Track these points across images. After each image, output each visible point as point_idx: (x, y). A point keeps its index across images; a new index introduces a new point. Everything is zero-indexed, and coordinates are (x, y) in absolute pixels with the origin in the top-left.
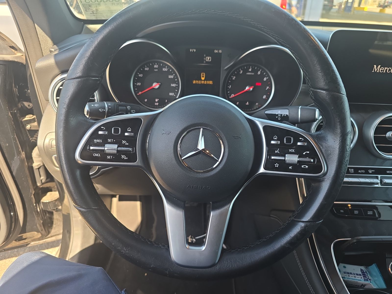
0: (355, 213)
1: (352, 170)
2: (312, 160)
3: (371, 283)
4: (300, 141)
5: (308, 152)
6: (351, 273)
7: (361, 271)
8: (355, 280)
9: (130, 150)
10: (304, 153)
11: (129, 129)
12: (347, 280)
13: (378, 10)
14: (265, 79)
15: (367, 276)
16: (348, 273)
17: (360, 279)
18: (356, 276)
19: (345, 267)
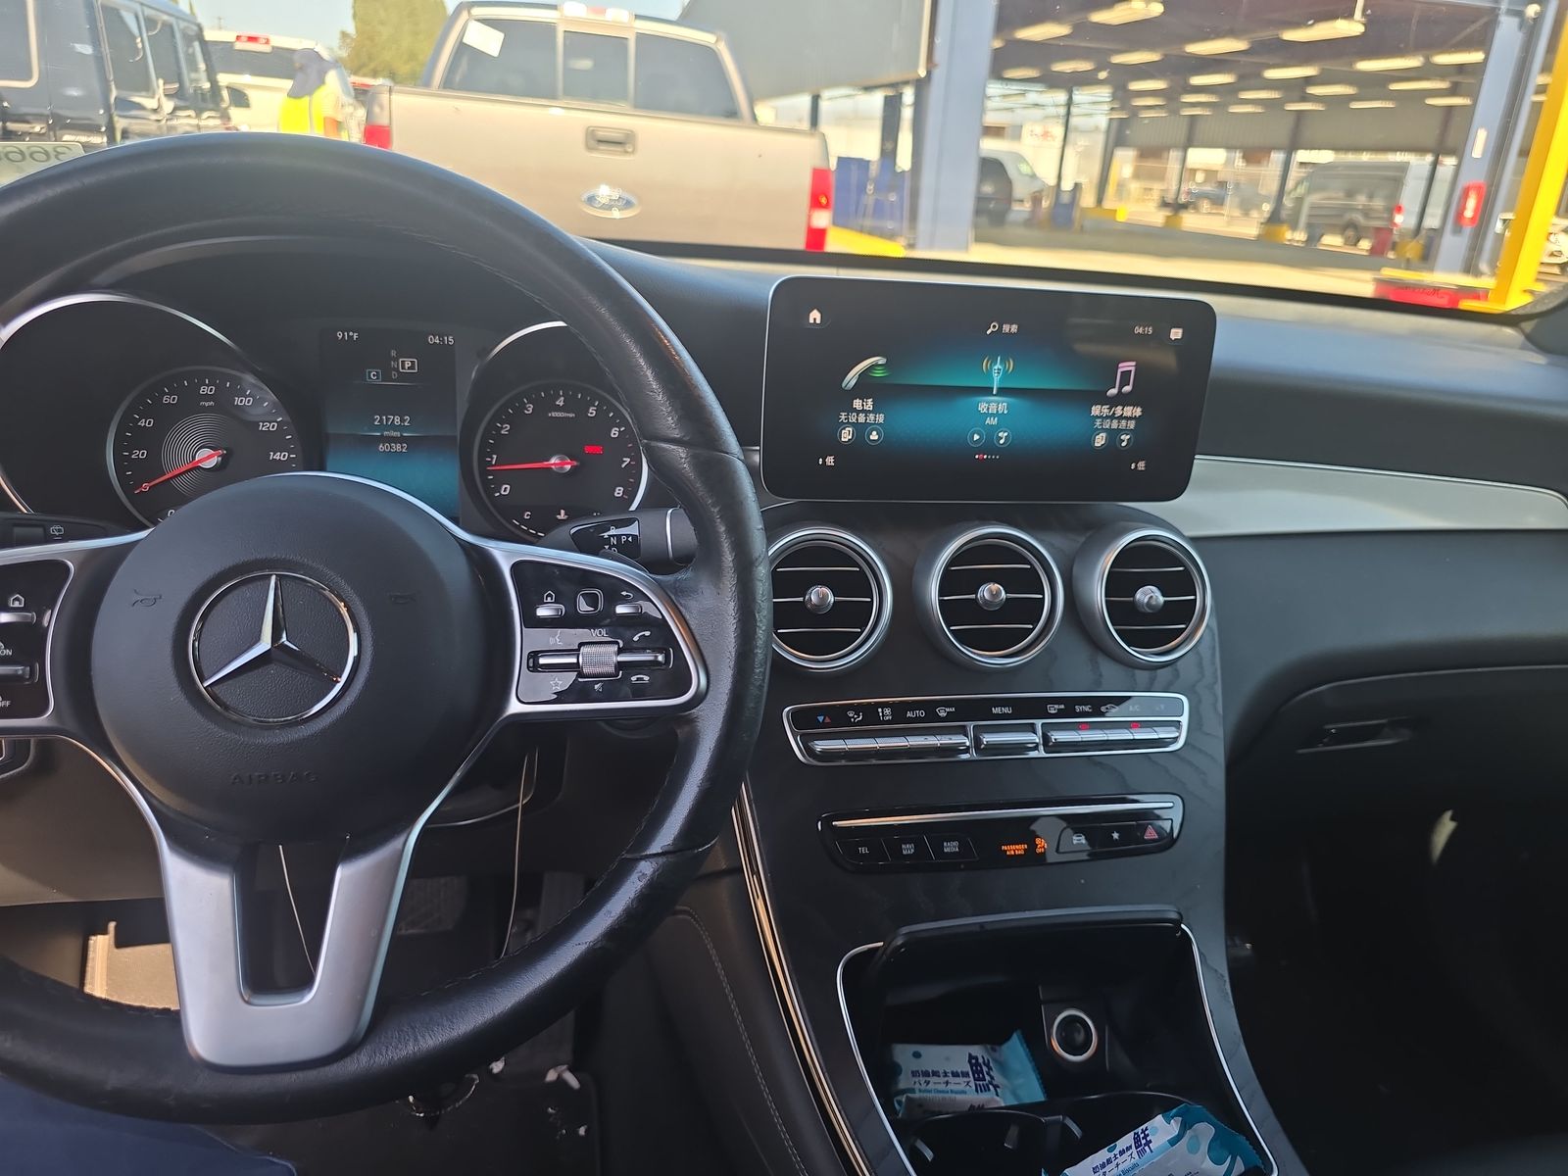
0: (905, 852)
1: (887, 711)
2: (660, 658)
3: (996, 1097)
4: (624, 600)
5: (647, 633)
6: (935, 1074)
7: (970, 1062)
8: (946, 1095)
9: (20, 672)
10: (636, 638)
11: (17, 599)
12: (920, 1099)
13: (1157, 218)
14: (614, 433)
15: (988, 1074)
16: (926, 1074)
17: (962, 1087)
18: (951, 1079)
19: (917, 1055)
